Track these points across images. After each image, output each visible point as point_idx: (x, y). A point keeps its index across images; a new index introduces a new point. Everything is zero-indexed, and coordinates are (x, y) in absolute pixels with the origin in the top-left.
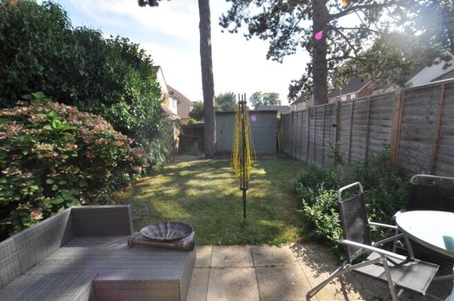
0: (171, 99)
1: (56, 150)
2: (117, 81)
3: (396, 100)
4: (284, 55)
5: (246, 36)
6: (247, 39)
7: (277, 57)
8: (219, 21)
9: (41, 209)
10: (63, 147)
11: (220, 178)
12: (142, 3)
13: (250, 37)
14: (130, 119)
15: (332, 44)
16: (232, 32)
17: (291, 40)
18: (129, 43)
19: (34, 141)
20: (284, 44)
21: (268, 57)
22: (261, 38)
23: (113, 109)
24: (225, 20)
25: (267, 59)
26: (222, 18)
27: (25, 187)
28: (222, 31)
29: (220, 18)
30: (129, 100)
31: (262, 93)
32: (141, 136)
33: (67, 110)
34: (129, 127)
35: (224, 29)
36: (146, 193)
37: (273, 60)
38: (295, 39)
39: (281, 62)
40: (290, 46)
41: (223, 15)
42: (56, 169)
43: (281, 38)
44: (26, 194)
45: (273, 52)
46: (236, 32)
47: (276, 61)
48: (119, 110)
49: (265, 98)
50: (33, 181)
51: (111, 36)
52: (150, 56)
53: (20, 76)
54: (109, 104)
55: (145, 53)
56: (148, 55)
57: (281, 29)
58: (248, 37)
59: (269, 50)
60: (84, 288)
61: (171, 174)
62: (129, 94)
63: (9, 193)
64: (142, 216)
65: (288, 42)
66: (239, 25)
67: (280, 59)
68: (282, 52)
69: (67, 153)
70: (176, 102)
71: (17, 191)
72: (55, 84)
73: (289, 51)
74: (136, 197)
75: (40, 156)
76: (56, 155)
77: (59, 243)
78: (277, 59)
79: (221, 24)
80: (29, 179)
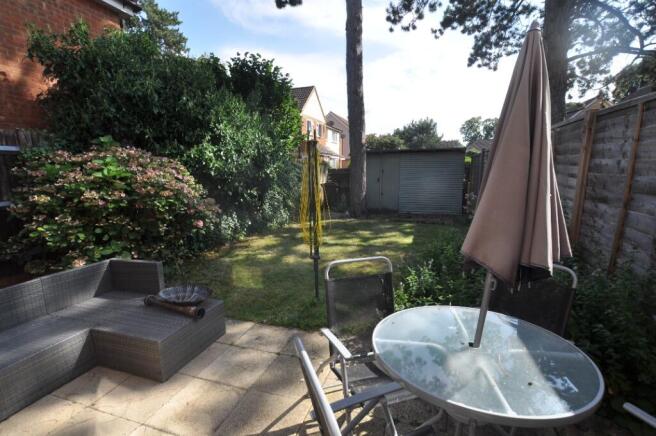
0: (330, 132)
1: (102, 199)
2: (200, 117)
3: (584, 132)
4: (499, 56)
5: (434, 32)
6: (436, 37)
7: (486, 61)
8: (386, 15)
9: (87, 258)
10: (110, 196)
11: (341, 245)
12: (280, 4)
13: (442, 33)
14: (215, 164)
15: (596, 27)
16: (406, 29)
17: (512, 29)
18: (260, 60)
19: (83, 189)
20: (501, 38)
21: (471, 62)
22: (463, 32)
23: (193, 152)
24: (395, 12)
25: (469, 65)
26: (391, 10)
27: (72, 234)
28: (391, 30)
29: (387, 10)
30: (216, 140)
31: (483, 120)
32: (237, 184)
33: (128, 155)
34: (213, 173)
35: (393, 26)
36: (237, 255)
37: (479, 66)
38: (519, 27)
39: (495, 69)
40: (512, 41)
41: (391, 4)
42: (105, 217)
43: (493, 28)
44: (73, 241)
45: (479, 53)
46: (414, 28)
47: (485, 68)
48: (201, 153)
49: (485, 128)
50: (81, 229)
51: (238, 54)
52: (287, 75)
53: (93, 120)
54: (189, 146)
55: (281, 71)
56: (284, 74)
57: (496, 12)
58: (438, 34)
59: (472, 51)
60: (78, 334)
61: (285, 235)
62: (218, 132)
63: (57, 239)
64: (212, 280)
65: (507, 34)
66: (421, 17)
67: (492, 65)
68: (494, 51)
69: (114, 201)
70: (338, 135)
71: (65, 237)
72: (129, 126)
73: (509, 48)
74: (222, 259)
75: (87, 204)
76: (101, 203)
77: (93, 293)
78: (486, 65)
79: (388, 19)
80: (76, 227)
